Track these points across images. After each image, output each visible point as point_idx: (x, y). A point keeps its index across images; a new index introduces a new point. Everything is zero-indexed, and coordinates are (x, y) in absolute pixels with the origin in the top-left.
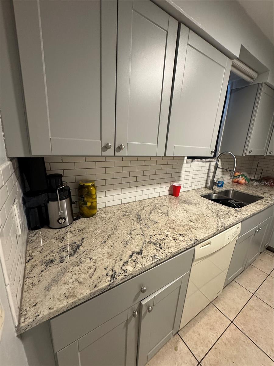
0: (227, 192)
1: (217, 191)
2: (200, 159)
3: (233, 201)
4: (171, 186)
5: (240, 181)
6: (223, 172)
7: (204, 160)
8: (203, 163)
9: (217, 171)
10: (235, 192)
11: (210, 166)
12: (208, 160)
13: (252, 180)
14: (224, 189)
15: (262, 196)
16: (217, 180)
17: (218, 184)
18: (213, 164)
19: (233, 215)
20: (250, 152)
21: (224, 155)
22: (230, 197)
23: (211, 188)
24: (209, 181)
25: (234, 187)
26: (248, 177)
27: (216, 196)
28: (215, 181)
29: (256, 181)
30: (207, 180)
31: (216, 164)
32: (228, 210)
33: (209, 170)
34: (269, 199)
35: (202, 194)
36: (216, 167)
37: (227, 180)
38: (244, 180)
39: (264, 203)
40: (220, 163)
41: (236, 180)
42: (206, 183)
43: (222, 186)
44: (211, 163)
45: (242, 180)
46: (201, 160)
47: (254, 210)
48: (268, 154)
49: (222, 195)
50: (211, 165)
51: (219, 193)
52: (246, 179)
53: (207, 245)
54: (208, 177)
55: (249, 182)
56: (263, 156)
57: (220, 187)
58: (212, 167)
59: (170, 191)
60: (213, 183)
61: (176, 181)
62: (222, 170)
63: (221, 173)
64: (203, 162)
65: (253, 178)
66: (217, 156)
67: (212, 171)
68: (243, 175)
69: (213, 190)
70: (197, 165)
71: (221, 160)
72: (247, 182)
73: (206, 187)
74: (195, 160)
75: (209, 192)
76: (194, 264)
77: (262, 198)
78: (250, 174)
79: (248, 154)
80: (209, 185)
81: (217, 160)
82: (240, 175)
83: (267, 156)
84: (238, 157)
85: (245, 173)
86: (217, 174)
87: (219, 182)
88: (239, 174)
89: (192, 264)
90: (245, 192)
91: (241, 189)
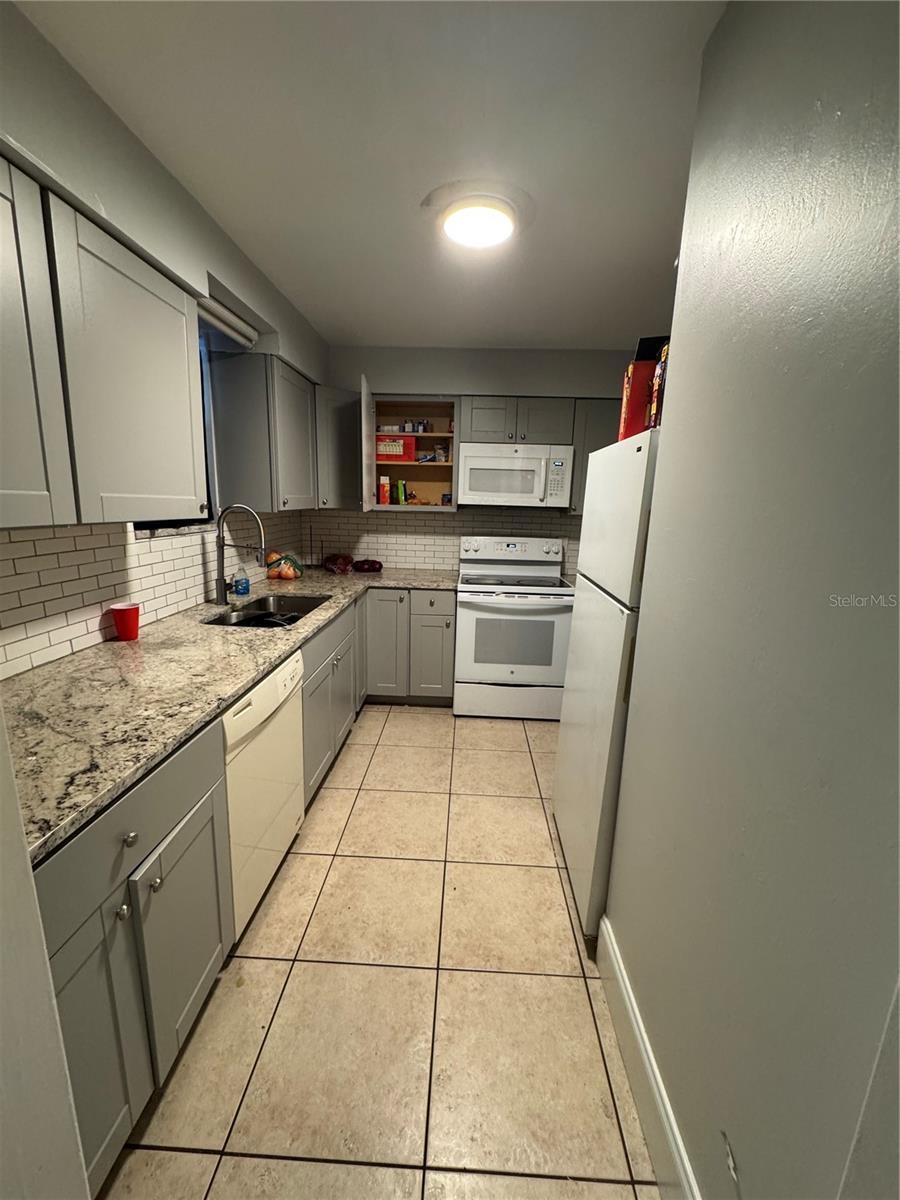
0: (262, 603)
1: (238, 603)
2: (174, 527)
3: (279, 617)
4: (103, 615)
5: (284, 573)
6: (240, 555)
7: (185, 529)
8: (184, 538)
9: (225, 556)
10: (280, 599)
11: (203, 544)
12: (194, 528)
13: (309, 567)
14: (252, 597)
15: (330, 593)
16: (232, 579)
17: (236, 586)
18: (211, 538)
19: (282, 639)
20: (284, 503)
21: (233, 512)
22: (272, 610)
23: (222, 600)
24: (213, 585)
25: (273, 588)
26: (300, 563)
27: (238, 616)
28: (228, 581)
29: (316, 567)
30: (206, 583)
31: (218, 537)
32: (271, 634)
33: (204, 554)
34: (341, 596)
35: (201, 618)
36: (221, 545)
37: (255, 574)
38: (291, 569)
39: (333, 605)
40: (227, 535)
41: (275, 571)
42: (207, 592)
43: (246, 591)
44: (206, 535)
45: (287, 569)
46: (174, 530)
47: (317, 620)
48: (321, 506)
49: (251, 612)
50: (207, 541)
51: (244, 607)
52: (294, 564)
53: (245, 708)
54: (205, 573)
55: (302, 573)
56: (313, 509)
57: (242, 594)
58: (212, 547)
59: (103, 629)
60: (225, 587)
61: (117, 597)
62: (238, 552)
63: (236, 560)
64: (184, 535)
65: (309, 563)
66: (216, 518)
67: (213, 556)
68: (286, 558)
69: (227, 604)
70: (167, 545)
71: (229, 527)
72: (299, 573)
73: (208, 601)
74: (160, 530)
75: (217, 610)
76: (229, 758)
77: (331, 597)
78: (301, 554)
79: (282, 508)
80: (214, 595)
81: (219, 527)
82: (280, 560)
83: (320, 509)
84: (265, 516)
85: (291, 554)
86: (227, 562)
87: (236, 582)
88: (278, 557)
89: (225, 759)
90: (299, 593)
91: (290, 589)
